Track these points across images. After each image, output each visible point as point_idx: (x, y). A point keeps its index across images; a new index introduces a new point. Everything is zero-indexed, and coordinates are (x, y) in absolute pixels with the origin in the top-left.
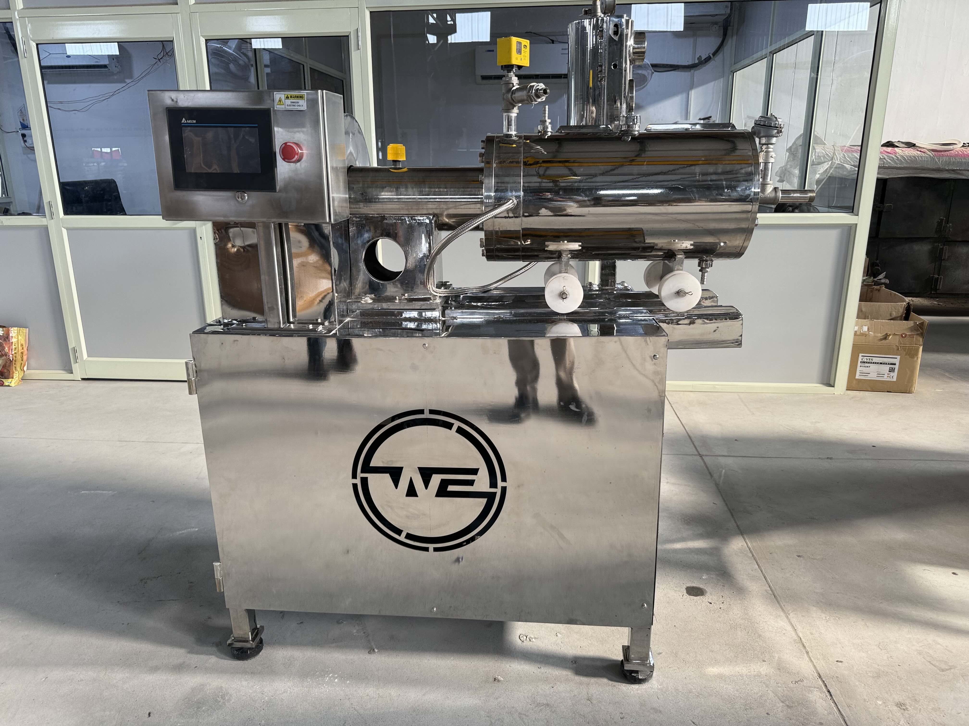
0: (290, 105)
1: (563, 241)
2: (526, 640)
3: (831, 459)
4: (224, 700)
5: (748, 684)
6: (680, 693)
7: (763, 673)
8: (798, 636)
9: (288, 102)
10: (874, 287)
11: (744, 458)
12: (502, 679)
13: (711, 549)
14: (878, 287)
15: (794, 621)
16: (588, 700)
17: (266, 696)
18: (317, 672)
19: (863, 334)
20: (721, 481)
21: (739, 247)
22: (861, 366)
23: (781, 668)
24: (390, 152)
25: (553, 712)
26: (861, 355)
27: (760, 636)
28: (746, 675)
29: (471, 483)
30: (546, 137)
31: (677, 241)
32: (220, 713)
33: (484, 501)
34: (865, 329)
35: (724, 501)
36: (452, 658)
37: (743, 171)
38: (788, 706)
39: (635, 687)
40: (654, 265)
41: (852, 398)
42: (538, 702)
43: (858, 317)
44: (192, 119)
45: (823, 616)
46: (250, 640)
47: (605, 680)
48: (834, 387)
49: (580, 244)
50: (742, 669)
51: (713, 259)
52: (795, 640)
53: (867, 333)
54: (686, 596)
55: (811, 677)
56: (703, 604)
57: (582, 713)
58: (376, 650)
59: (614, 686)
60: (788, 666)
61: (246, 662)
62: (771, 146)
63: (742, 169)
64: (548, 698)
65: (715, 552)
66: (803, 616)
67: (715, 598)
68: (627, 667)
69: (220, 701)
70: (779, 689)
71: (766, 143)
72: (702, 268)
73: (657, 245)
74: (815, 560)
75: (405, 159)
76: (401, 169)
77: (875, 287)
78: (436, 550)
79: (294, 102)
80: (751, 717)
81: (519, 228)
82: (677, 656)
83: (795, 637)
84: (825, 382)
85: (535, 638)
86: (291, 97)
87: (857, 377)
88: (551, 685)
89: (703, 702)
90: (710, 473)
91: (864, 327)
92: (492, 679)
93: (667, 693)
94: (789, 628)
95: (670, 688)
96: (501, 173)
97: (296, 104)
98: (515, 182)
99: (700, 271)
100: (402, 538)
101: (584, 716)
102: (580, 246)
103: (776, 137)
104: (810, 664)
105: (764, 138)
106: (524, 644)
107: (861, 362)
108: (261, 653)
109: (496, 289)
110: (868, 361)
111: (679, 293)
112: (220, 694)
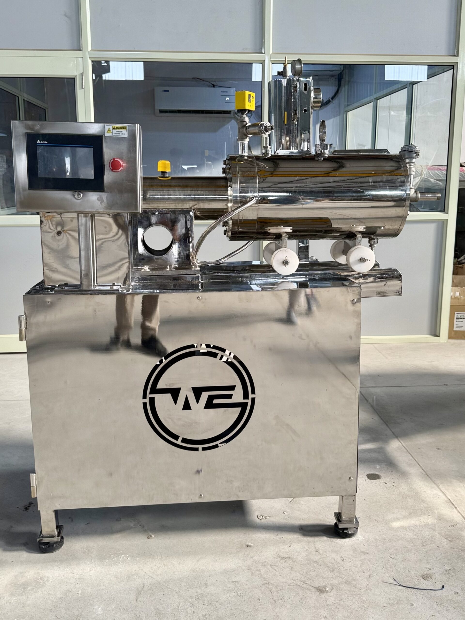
0: (116, 134)
1: (280, 226)
2: (263, 518)
3: (447, 385)
4: (43, 581)
5: (422, 531)
6: (378, 541)
7: (430, 523)
8: (448, 498)
9: (115, 131)
10: (458, 265)
11: (387, 388)
12: (252, 545)
13: (378, 448)
14: (461, 265)
15: (443, 489)
16: (317, 551)
17: (77, 575)
18: (111, 555)
19: (456, 298)
20: (375, 404)
21: (397, 229)
22: (456, 321)
23: (441, 518)
24: (160, 166)
25: (294, 562)
26: (456, 313)
27: (423, 501)
28: (419, 525)
29: (230, 396)
30: (267, 158)
31: (354, 226)
32: (44, 590)
33: (239, 409)
34: (458, 294)
35: (380, 417)
36: (212, 535)
37: (399, 180)
38: (450, 541)
39: (347, 540)
40: (338, 243)
41: (453, 344)
42: (282, 556)
43: (452, 286)
44: (44, 141)
45: (461, 484)
46: (55, 536)
47: (325, 538)
48: (439, 337)
49: (292, 228)
50: (416, 522)
51: (378, 238)
52: (446, 501)
53: (459, 297)
54: (368, 480)
55: (461, 522)
56: (381, 485)
57: (314, 560)
58: (153, 536)
59: (332, 541)
60: (445, 517)
61: (52, 554)
62: (412, 164)
63: (398, 179)
64: (288, 554)
65: (381, 450)
66: (448, 486)
67: (388, 480)
68: (341, 526)
69: (41, 582)
70: (443, 531)
71: (409, 162)
72: (371, 244)
73: (341, 228)
74: (449, 451)
75: (170, 171)
76: (167, 177)
77: (460, 266)
78: (204, 449)
79: (119, 132)
80: (428, 550)
81: (255, 217)
82: (370, 519)
83: (446, 499)
84: (433, 334)
85: (269, 517)
86: (117, 128)
87: (455, 329)
88: (288, 545)
89: (395, 545)
90: (366, 399)
91: (457, 293)
92: (245, 546)
93: (370, 541)
94: (441, 494)
95: (370, 539)
96: (243, 180)
97: (120, 133)
98: (253, 187)
99: (370, 246)
100: (179, 442)
101: (316, 562)
102: (291, 229)
103: (416, 158)
104: (459, 514)
105: (408, 159)
106: (262, 521)
107: (456, 318)
108: (62, 547)
109: (224, 263)
110: (461, 317)
111: (362, 260)
112: (40, 577)
